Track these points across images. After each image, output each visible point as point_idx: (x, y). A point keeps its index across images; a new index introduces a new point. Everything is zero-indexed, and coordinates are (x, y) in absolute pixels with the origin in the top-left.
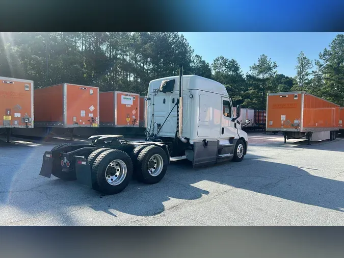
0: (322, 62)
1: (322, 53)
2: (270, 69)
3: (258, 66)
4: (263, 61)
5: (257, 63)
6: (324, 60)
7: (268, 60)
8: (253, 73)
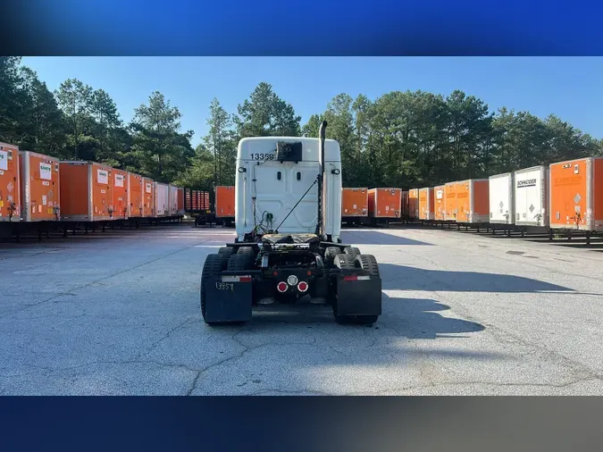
0: (242, 119)
1: (242, 105)
2: (170, 118)
3: (150, 109)
4: (158, 103)
5: (148, 105)
6: (245, 116)
7: (165, 102)
8: (144, 121)
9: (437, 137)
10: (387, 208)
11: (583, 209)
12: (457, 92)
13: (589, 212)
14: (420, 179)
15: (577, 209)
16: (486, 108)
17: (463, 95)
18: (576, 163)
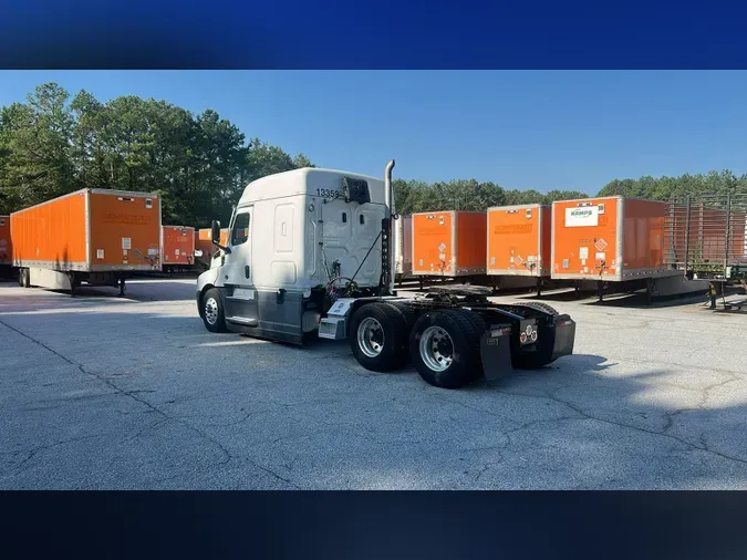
9: (190, 163)
10: (177, 252)
11: (449, 258)
12: (209, 112)
13: (453, 260)
14: (173, 215)
15: (442, 257)
16: (242, 137)
17: (217, 117)
18: (441, 214)
